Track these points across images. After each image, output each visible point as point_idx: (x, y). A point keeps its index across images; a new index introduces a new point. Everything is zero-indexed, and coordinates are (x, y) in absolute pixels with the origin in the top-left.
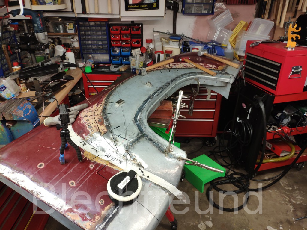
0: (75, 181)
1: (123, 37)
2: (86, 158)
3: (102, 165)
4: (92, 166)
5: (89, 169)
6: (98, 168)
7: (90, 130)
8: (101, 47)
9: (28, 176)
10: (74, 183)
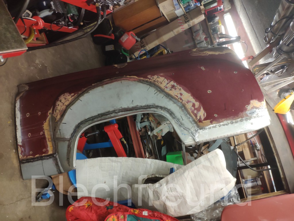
0: (31, 134)
2: (43, 126)
3: (45, 137)
4: (42, 133)
5: (40, 134)
6: (42, 136)
7: (54, 113)
9: (21, 117)
10: (30, 135)
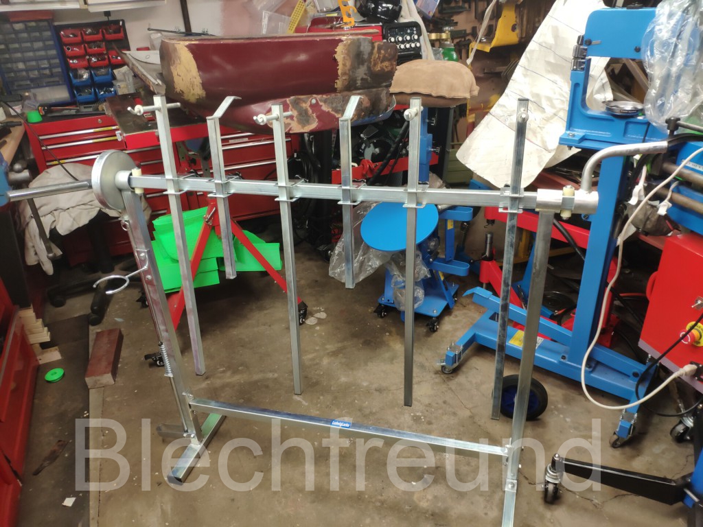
1: (90, 48)
8: (47, 72)
